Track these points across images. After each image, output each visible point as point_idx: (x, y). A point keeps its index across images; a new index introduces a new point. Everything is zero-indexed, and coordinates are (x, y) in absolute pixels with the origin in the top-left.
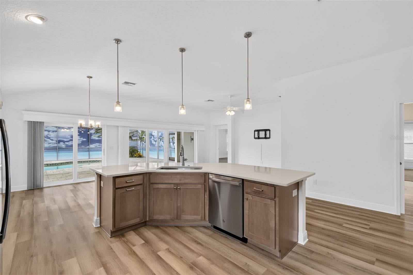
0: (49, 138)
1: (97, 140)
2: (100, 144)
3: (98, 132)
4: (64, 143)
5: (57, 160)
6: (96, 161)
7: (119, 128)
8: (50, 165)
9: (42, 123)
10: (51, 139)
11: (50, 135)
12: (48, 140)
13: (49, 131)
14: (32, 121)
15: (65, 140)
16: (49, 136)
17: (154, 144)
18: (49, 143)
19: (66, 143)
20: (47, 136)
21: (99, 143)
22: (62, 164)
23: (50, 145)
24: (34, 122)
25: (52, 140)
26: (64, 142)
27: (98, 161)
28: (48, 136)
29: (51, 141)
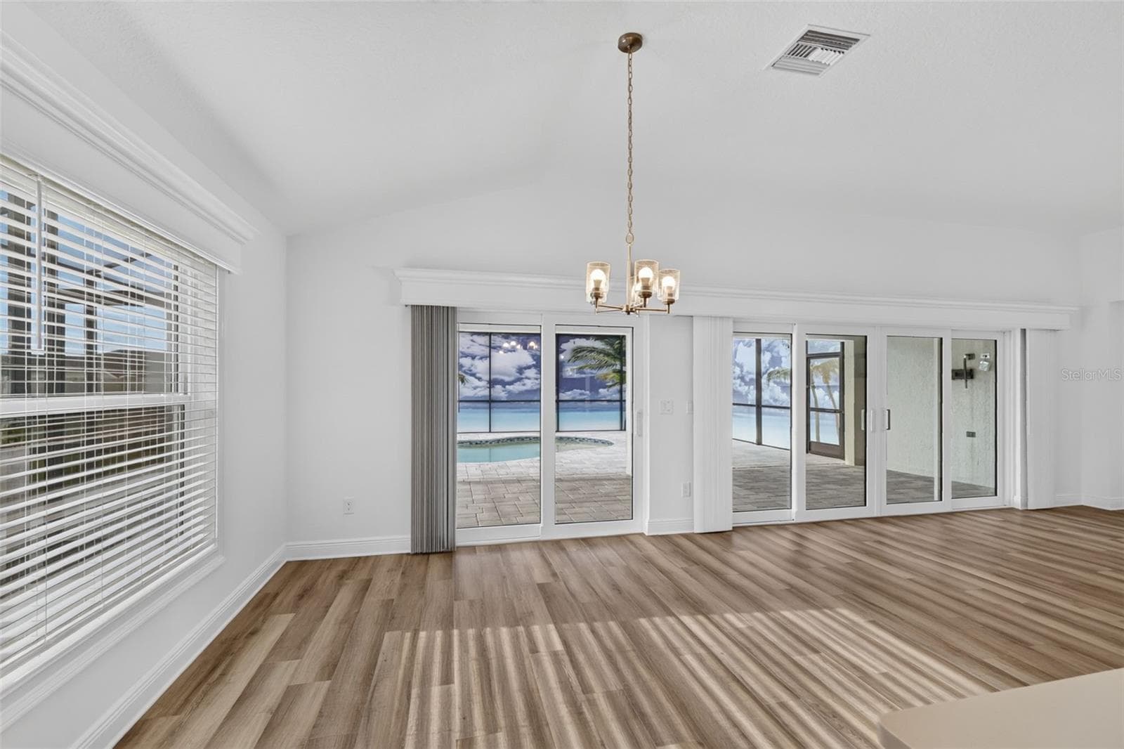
0: (473, 375)
1: (575, 379)
2: (583, 391)
3: (578, 357)
4: (504, 387)
5: (490, 432)
6: (576, 439)
7: (696, 322)
8: (477, 444)
9: (450, 310)
10: (476, 378)
11: (476, 368)
12: (472, 378)
13: (473, 358)
14: (424, 306)
15: (507, 379)
16: (474, 371)
17: (744, 394)
18: (475, 388)
19: (507, 387)
20: (470, 371)
21: (581, 389)
22: (500, 442)
23: (476, 391)
24: (427, 307)
25: (479, 379)
26: (504, 384)
27: (580, 441)
28: (472, 368)
29: (477, 382)
